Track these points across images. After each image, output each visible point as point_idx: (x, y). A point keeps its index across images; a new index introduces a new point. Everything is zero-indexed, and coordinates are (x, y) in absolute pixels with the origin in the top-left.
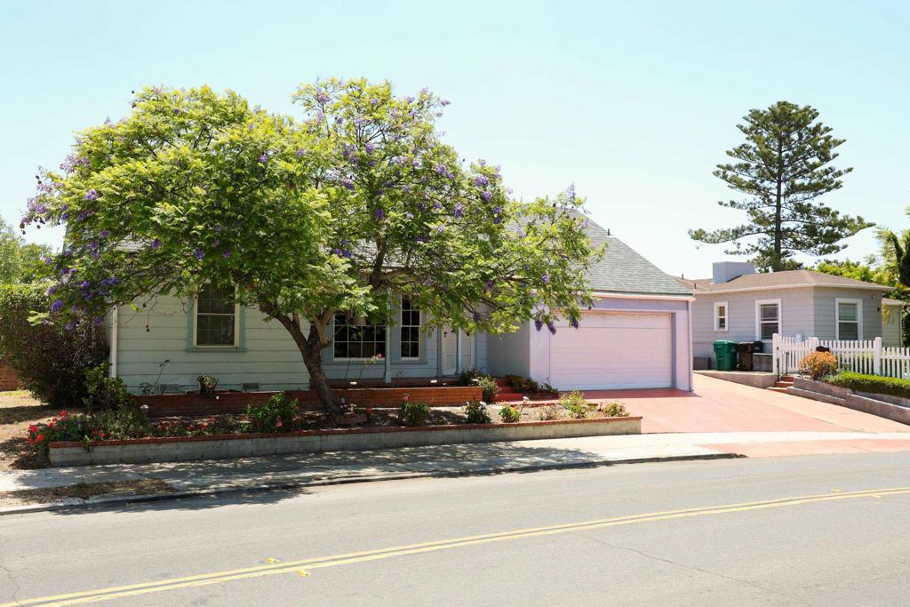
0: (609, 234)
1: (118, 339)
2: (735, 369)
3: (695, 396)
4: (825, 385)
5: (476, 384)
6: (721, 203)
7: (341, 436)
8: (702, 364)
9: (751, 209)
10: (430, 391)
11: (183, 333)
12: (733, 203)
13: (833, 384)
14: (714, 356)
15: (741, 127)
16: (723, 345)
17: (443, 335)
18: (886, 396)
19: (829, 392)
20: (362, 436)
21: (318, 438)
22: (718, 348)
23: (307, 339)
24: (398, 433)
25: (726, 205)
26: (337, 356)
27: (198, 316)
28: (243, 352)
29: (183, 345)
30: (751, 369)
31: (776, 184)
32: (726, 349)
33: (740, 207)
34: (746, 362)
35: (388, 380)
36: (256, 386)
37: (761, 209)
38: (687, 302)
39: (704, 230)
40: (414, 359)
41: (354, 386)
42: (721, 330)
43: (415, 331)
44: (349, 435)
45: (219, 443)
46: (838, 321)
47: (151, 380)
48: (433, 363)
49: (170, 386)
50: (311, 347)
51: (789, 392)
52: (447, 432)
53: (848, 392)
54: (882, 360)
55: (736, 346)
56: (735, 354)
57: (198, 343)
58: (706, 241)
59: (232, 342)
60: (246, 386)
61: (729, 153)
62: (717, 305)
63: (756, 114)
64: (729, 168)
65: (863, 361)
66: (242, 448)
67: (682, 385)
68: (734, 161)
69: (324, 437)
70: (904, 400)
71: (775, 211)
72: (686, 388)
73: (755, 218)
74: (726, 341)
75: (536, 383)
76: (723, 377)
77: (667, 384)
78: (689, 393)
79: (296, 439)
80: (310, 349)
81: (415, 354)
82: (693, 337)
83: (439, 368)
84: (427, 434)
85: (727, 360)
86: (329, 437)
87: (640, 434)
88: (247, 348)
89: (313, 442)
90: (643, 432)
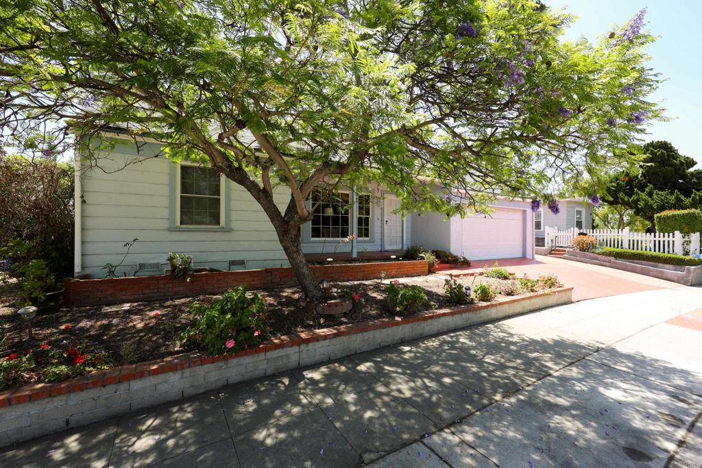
1: (83, 217)
4: (592, 254)
5: (423, 258)
7: (327, 342)
10: (391, 265)
11: (165, 213)
13: (599, 254)
17: (385, 222)
18: (644, 262)
19: (596, 259)
20: (354, 337)
21: (295, 349)
23: (283, 215)
24: (395, 328)
26: (313, 237)
27: (181, 197)
28: (230, 231)
29: (166, 224)
35: (355, 255)
36: (242, 263)
40: (367, 239)
41: (330, 262)
43: (367, 219)
44: (338, 339)
45: (110, 388)
46: (576, 220)
47: (114, 260)
48: (378, 242)
49: (150, 265)
50: (287, 222)
51: (565, 258)
52: (443, 320)
53: (612, 259)
54: (629, 241)
57: (181, 223)
59: (218, 223)
60: (232, 263)
65: (614, 241)
66: (162, 388)
69: (303, 347)
70: (661, 265)
72: (531, 258)
77: (520, 255)
79: (262, 356)
80: (286, 225)
81: (367, 235)
83: (382, 245)
84: (423, 324)
86: (311, 345)
87: (572, 302)
88: (232, 227)
89: (287, 356)
90: (573, 300)
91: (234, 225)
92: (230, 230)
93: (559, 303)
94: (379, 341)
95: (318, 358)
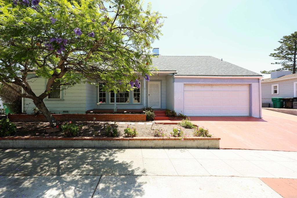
0: (222, 60)
2: (282, 107)
3: (263, 121)
5: (144, 113)
6: (272, 64)
8: (266, 105)
9: (283, 64)
12: (276, 63)
14: (272, 103)
15: (280, 42)
16: (277, 99)
17: (148, 95)
20: (35, 141)
22: (273, 100)
25: (274, 64)
26: (111, 102)
30: (292, 108)
31: (294, 56)
32: (278, 100)
33: (279, 63)
34: (290, 105)
36: (67, 112)
37: (287, 63)
38: (259, 79)
39: (266, 71)
42: (275, 94)
55: (284, 100)
56: (283, 102)
57: (49, 98)
58: (266, 73)
59: (59, 98)
60: (64, 112)
61: (275, 50)
62: (273, 86)
63: (285, 37)
64: (275, 54)
67: (255, 114)
68: (277, 52)
71: (293, 63)
72: (258, 116)
73: (284, 66)
74: (278, 98)
75: (176, 113)
76: (277, 111)
77: (246, 114)
78: (259, 119)
82: (262, 97)
84: (72, 142)
85: (278, 104)
86: (17, 141)
87: (219, 149)
88: (64, 99)
89: (9, 143)
90: (220, 147)
91: (64, 98)
92: (64, 100)
93: (198, 147)
94: (48, 145)
95: (20, 146)
